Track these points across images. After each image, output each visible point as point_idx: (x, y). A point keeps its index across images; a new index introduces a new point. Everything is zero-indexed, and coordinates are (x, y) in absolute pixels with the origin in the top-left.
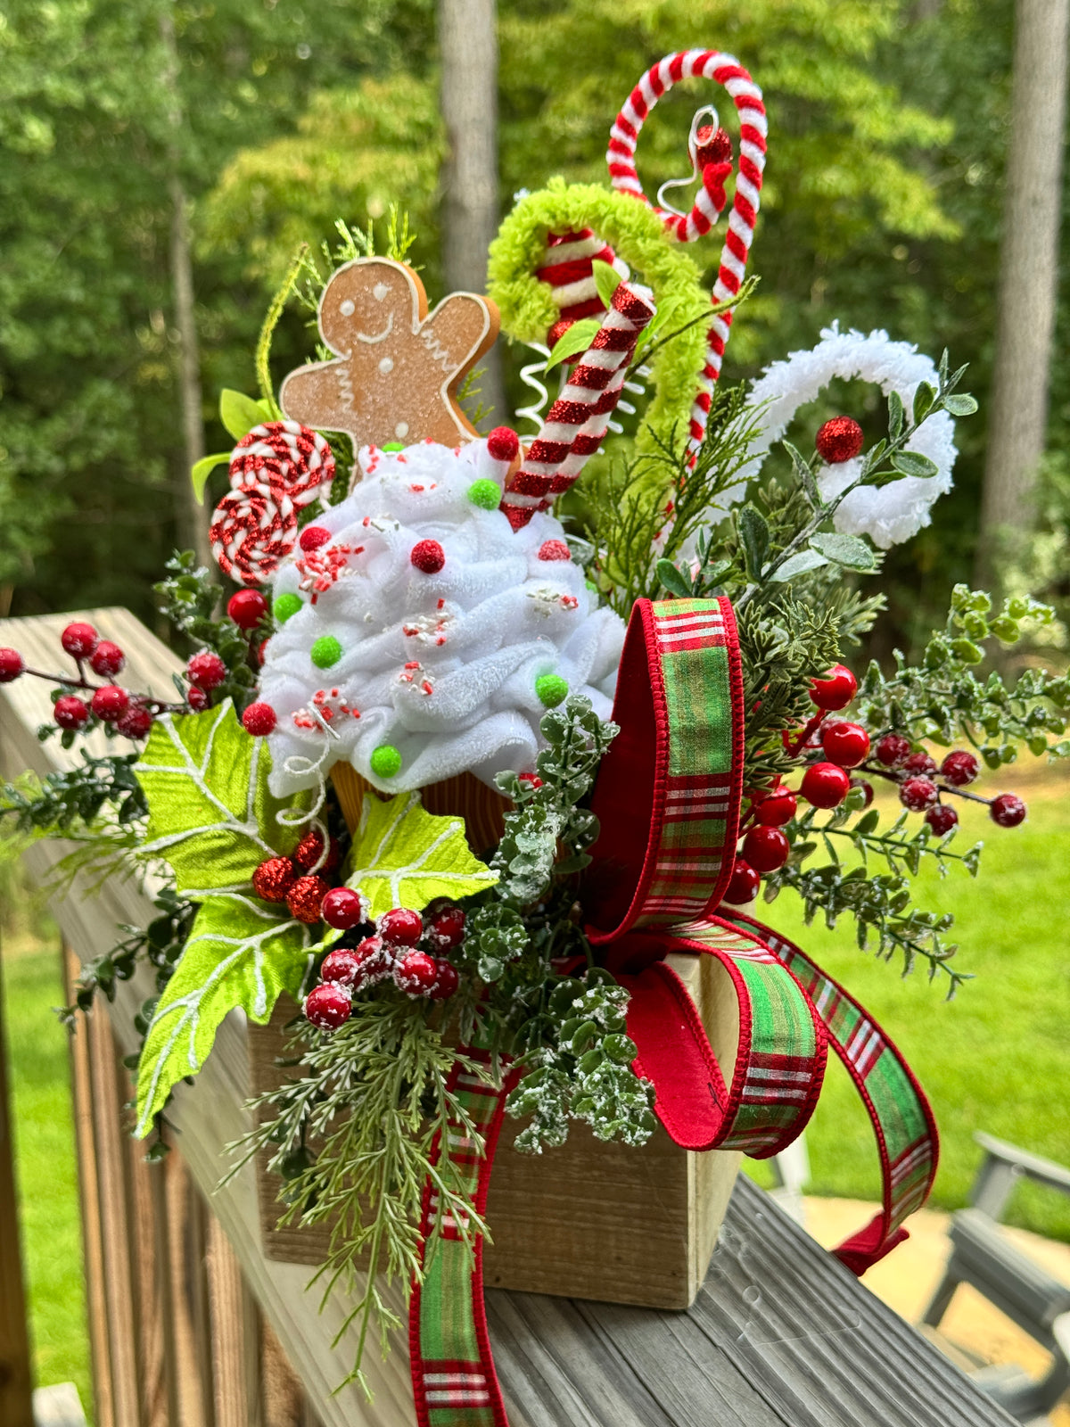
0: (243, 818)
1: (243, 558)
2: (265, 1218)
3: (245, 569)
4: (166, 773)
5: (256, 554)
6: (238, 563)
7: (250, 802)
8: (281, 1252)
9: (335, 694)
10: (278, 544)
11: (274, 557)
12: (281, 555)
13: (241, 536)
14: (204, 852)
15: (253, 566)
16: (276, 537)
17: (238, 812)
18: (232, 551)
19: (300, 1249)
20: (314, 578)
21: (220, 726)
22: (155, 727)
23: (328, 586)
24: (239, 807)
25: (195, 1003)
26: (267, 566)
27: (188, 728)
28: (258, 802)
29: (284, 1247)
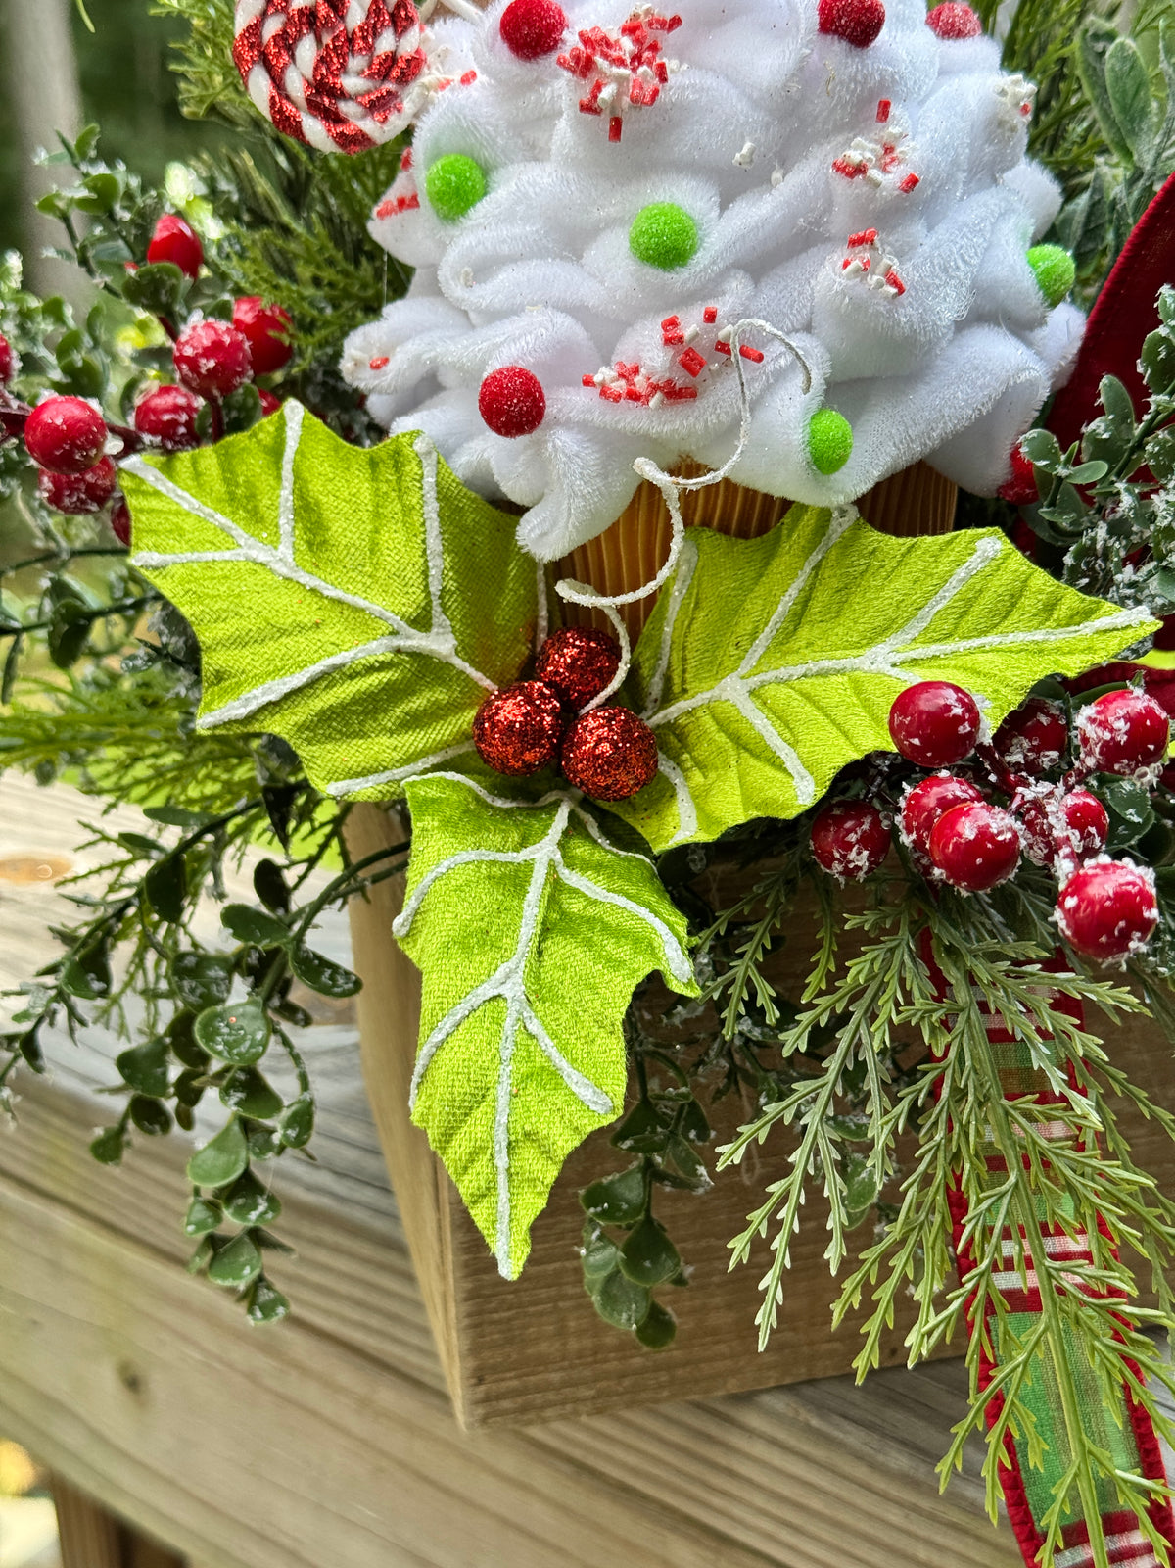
0: (421, 621)
1: (324, 96)
2: (471, 1364)
3: (333, 117)
4: (209, 565)
5: (351, 83)
6: (314, 107)
7: (435, 588)
8: (504, 1413)
9: (710, 317)
10: (392, 59)
11: (390, 86)
12: (405, 79)
13: (307, 50)
14: (354, 701)
15: (346, 108)
16: (385, 43)
17: (411, 610)
18: (296, 83)
19: (538, 1398)
20: (620, 80)
21: (300, 452)
22: (125, 483)
23: (656, 93)
24: (409, 601)
25: (514, 989)
26: (379, 105)
27: (197, 475)
28: (452, 585)
29: (506, 1404)
